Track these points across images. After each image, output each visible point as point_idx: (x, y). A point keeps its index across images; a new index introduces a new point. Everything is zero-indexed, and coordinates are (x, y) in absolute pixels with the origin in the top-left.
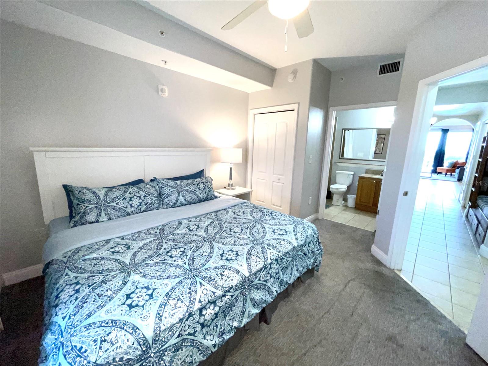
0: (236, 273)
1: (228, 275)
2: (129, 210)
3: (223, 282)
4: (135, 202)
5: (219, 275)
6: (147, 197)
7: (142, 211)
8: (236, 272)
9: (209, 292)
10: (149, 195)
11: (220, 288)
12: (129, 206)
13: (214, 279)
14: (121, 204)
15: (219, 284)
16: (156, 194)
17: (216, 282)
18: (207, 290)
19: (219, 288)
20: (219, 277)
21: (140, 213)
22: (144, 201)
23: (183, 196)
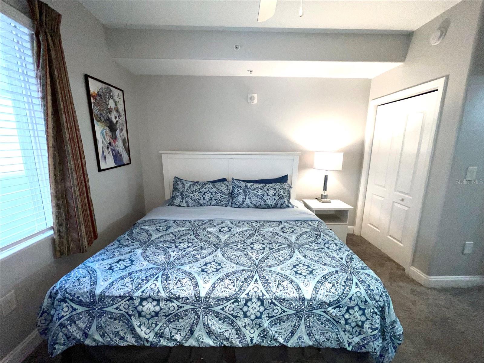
0: (296, 290)
1: (285, 287)
2: (202, 202)
3: (277, 290)
4: (208, 196)
5: (277, 282)
6: (218, 194)
7: (212, 205)
8: (296, 288)
9: (259, 291)
10: (220, 193)
11: (272, 294)
12: (202, 199)
13: (270, 283)
14: (197, 195)
15: (272, 290)
16: (227, 192)
17: (270, 287)
18: (258, 289)
19: (270, 293)
20: (275, 283)
21: (210, 206)
22: (215, 197)
23: (250, 199)
